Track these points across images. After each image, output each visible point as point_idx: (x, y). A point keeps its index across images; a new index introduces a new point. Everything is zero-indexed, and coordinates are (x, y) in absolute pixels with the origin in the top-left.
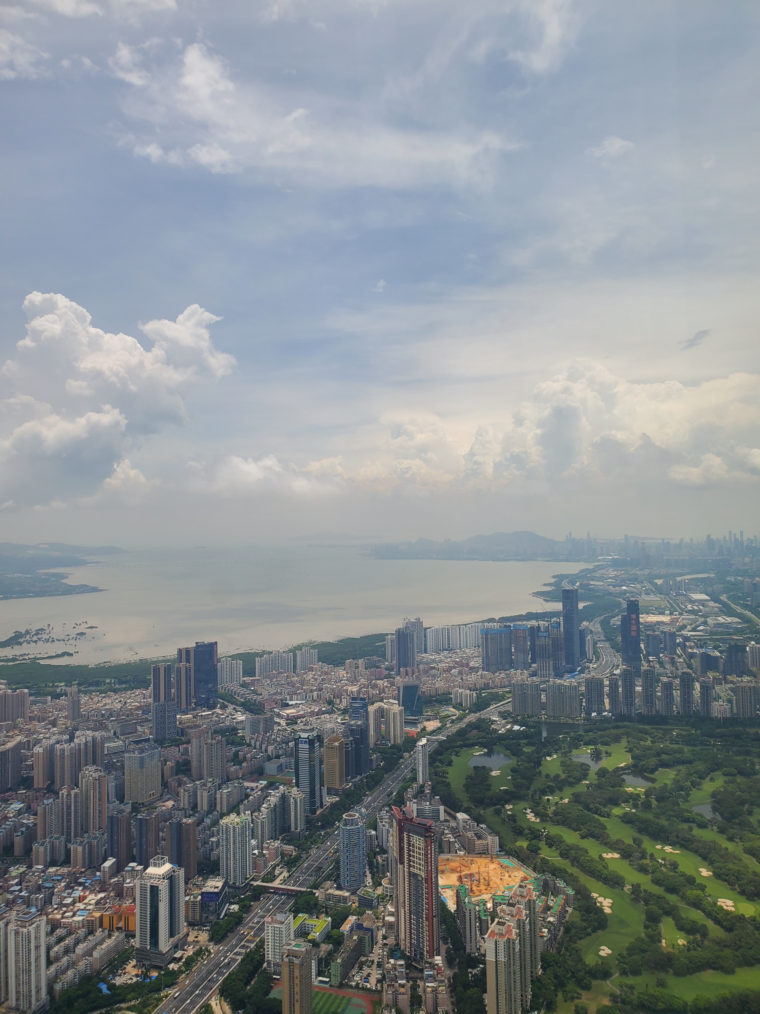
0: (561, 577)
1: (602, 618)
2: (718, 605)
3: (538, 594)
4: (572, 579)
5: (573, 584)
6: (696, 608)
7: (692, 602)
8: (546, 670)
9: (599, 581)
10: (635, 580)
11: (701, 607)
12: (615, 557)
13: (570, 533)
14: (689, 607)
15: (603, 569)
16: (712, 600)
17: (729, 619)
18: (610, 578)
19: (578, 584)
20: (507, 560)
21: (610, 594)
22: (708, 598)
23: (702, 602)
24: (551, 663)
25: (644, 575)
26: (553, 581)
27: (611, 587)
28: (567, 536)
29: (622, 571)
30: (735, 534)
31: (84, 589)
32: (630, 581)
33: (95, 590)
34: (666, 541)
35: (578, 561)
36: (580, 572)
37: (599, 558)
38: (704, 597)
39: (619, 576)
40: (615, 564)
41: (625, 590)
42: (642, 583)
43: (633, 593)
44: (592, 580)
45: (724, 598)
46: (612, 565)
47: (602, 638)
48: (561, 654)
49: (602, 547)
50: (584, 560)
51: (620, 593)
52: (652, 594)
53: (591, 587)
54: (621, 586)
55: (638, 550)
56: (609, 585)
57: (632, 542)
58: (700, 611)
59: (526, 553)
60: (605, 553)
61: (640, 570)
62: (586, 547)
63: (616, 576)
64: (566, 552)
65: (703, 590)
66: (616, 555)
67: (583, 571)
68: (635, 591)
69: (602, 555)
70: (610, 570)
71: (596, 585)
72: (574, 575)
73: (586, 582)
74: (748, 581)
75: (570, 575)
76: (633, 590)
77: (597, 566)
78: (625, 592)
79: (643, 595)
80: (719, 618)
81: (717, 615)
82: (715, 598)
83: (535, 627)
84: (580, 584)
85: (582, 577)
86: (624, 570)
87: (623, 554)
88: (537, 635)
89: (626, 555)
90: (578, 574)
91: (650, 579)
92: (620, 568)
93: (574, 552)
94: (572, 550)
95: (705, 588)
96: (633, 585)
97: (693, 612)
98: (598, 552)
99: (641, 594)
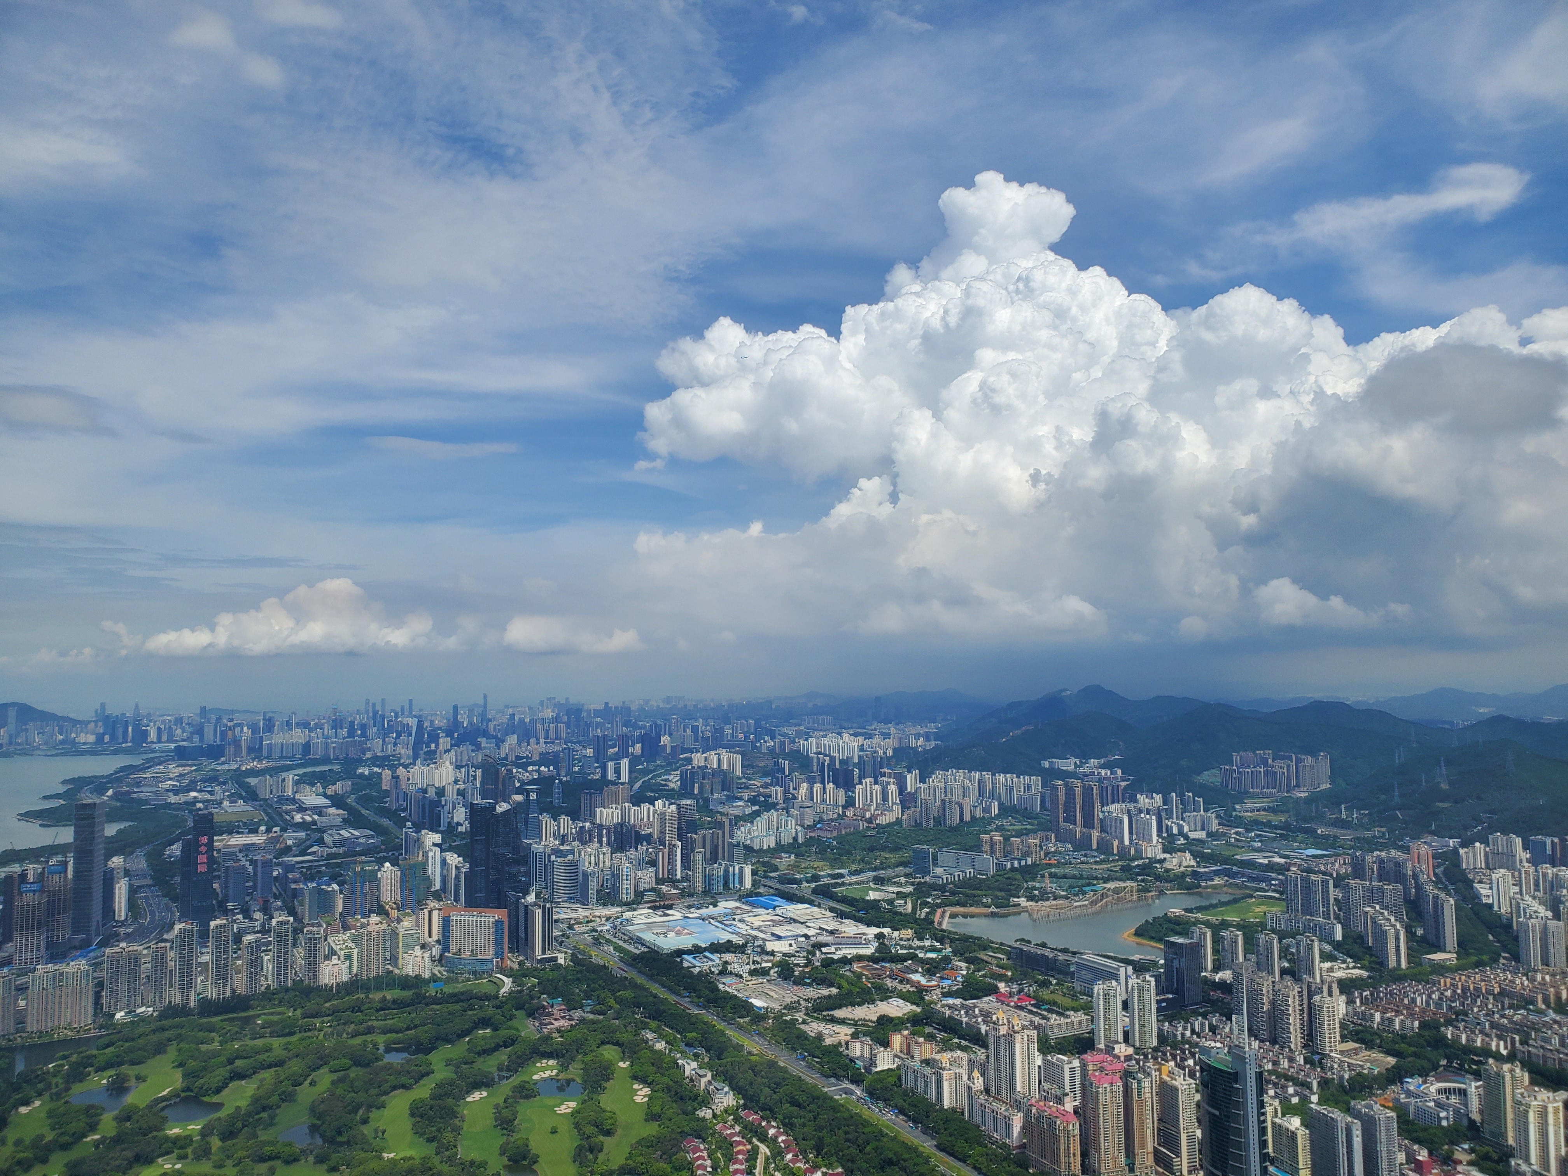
0: (78, 783)
1: (149, 848)
2: (341, 812)
3: (28, 816)
4: (99, 784)
5: (101, 792)
6: (308, 818)
7: (302, 809)
8: (32, 951)
9: (150, 786)
10: (213, 779)
11: (316, 817)
12: (181, 744)
13: (103, 705)
14: (298, 818)
15: (159, 764)
16: (333, 806)
17: (356, 833)
18: (170, 779)
19: (110, 792)
21: (168, 805)
22: (327, 802)
23: (319, 811)
24: (43, 937)
25: (228, 771)
26: (61, 789)
27: (171, 794)
28: (96, 711)
29: (191, 766)
30: (374, 705)
32: (205, 782)
34: (269, 715)
35: (115, 753)
36: (116, 773)
37: (154, 746)
38: (323, 801)
39: (186, 774)
40: (182, 754)
41: (195, 797)
42: (224, 783)
43: (208, 801)
44: (138, 785)
45: (350, 800)
46: (176, 758)
47: (149, 881)
48: (65, 919)
49: (159, 728)
50: (126, 751)
51: (186, 803)
52: (241, 802)
53: (134, 796)
54: (189, 791)
55: (222, 732)
56: (168, 791)
57: (213, 718)
58: (314, 823)
59: (11, 743)
60: (164, 737)
61: (223, 763)
62: (130, 729)
63: (181, 775)
64: (91, 738)
65: (321, 790)
66: (184, 740)
67: (122, 769)
68: (213, 798)
69: (159, 741)
70: (171, 767)
71: (145, 793)
72: (103, 777)
73: (125, 789)
74: (387, 773)
75: (96, 777)
76: (208, 797)
77: (148, 760)
78: (196, 800)
79: (226, 803)
80: (342, 832)
81: (339, 828)
82: (337, 801)
83: (15, 876)
84: (114, 793)
85: (119, 780)
86: (195, 765)
87: (196, 739)
88: (19, 889)
89: (202, 739)
90: (112, 774)
91: (239, 777)
92: (190, 762)
93: (107, 738)
94: (104, 734)
95: (324, 788)
96: (210, 789)
97: (303, 826)
98: (153, 736)
99: (221, 803)
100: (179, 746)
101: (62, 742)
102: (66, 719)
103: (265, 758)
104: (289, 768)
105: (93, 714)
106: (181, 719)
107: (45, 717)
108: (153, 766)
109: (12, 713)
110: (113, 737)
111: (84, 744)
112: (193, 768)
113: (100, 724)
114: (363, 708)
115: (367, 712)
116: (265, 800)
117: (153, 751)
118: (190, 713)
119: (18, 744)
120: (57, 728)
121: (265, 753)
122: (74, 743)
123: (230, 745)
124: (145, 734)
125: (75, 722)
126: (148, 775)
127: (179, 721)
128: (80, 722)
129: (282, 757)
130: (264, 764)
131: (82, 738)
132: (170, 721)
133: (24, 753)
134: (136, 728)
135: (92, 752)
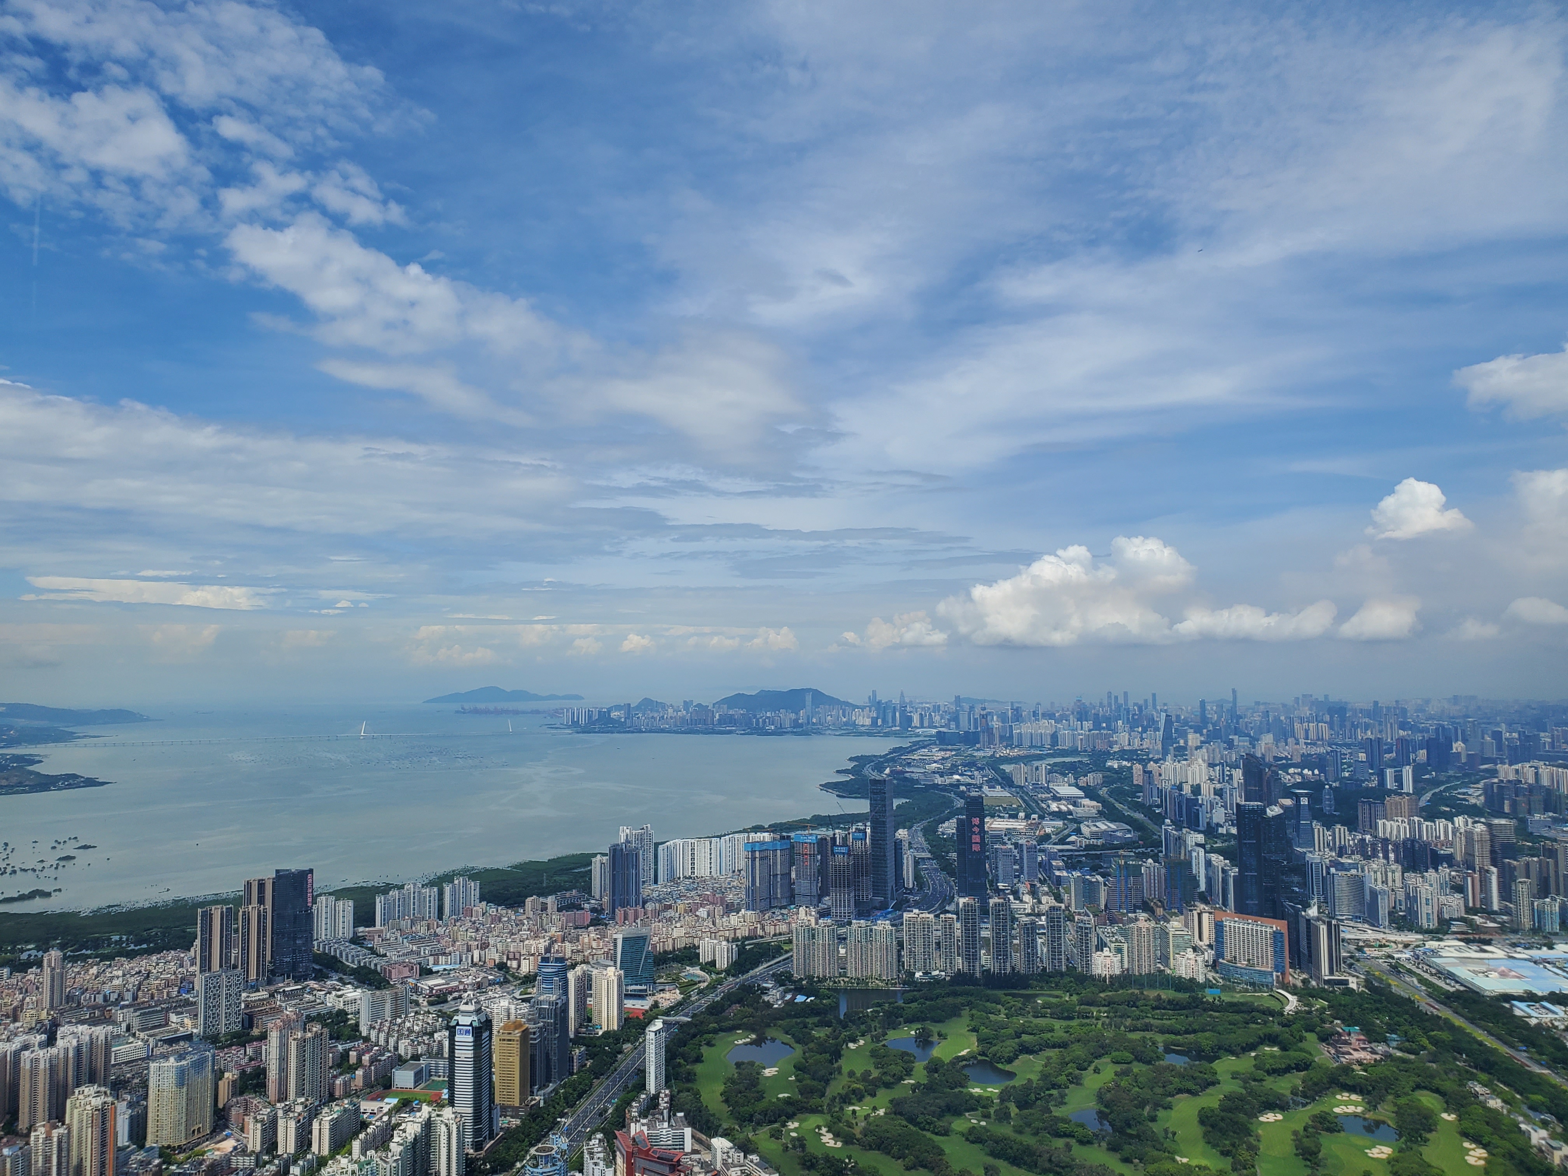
0: (861, 761)
1: (925, 823)
2: (1094, 803)
3: (827, 786)
4: (879, 763)
5: (881, 770)
6: (1064, 808)
7: (1056, 798)
8: (845, 907)
9: (918, 767)
10: (971, 764)
11: (1071, 807)
12: (941, 729)
13: (874, 692)
14: (1054, 807)
15: (924, 747)
16: (1086, 797)
17: (1113, 826)
18: (935, 762)
19: (887, 771)
20: (781, 734)
21: (936, 786)
22: (1080, 793)
23: (1073, 801)
24: (852, 894)
25: (984, 757)
26: (850, 765)
27: (937, 776)
28: (870, 697)
29: (951, 750)
30: (1116, 698)
31: (71, 781)
32: (965, 767)
33: (91, 782)
34: (1016, 705)
35: (887, 735)
36: (890, 753)
37: (918, 731)
38: (1074, 791)
39: (947, 758)
40: (942, 739)
41: (958, 780)
42: (982, 769)
43: (970, 784)
44: (909, 764)
45: (1103, 792)
46: (938, 742)
47: (927, 855)
48: (867, 881)
49: (921, 714)
50: (896, 734)
51: (951, 785)
52: (998, 788)
53: (907, 775)
54: (952, 774)
55: (976, 720)
56: (934, 772)
57: (966, 707)
58: (1070, 813)
59: (808, 723)
60: (926, 724)
61: (978, 750)
62: (897, 714)
63: (943, 759)
64: (868, 722)
65: (1073, 781)
66: (942, 727)
67: (895, 750)
68: (973, 782)
69: (922, 727)
70: (934, 750)
71: (915, 773)
72: (881, 757)
73: (899, 768)
74: (1138, 768)
75: (875, 756)
76: (969, 780)
77: (915, 743)
78: (958, 784)
79: (985, 788)
80: (1097, 824)
81: (1094, 819)
82: (1090, 793)
83: (828, 838)
84: (891, 771)
85: (893, 760)
86: (955, 750)
87: (953, 725)
88: (832, 851)
89: (958, 726)
90: (887, 755)
91: (994, 763)
92: (950, 747)
93: (880, 722)
94: (877, 718)
95: (1076, 779)
96: (970, 774)
97: (1059, 815)
98: (916, 721)
99: (981, 787)
100: (940, 732)
101: (846, 724)
102: (847, 704)
103: (1016, 746)
104: (1040, 758)
105: (867, 700)
106: (939, 706)
107: (832, 701)
108: (919, 749)
109: (809, 698)
110: (884, 721)
111: (863, 726)
112: (953, 753)
113: (873, 708)
114: (1105, 702)
115: (1110, 705)
116: (1021, 787)
117: (918, 736)
118: (945, 700)
119: (814, 724)
120: (841, 712)
121: (1015, 743)
122: (854, 724)
123: (984, 732)
124: (910, 719)
125: (855, 707)
126: (915, 757)
127: (937, 708)
128: (858, 707)
129: (1031, 747)
130: (1015, 752)
131: (860, 721)
132: (929, 708)
133: (818, 733)
134: (903, 712)
135: (869, 734)
